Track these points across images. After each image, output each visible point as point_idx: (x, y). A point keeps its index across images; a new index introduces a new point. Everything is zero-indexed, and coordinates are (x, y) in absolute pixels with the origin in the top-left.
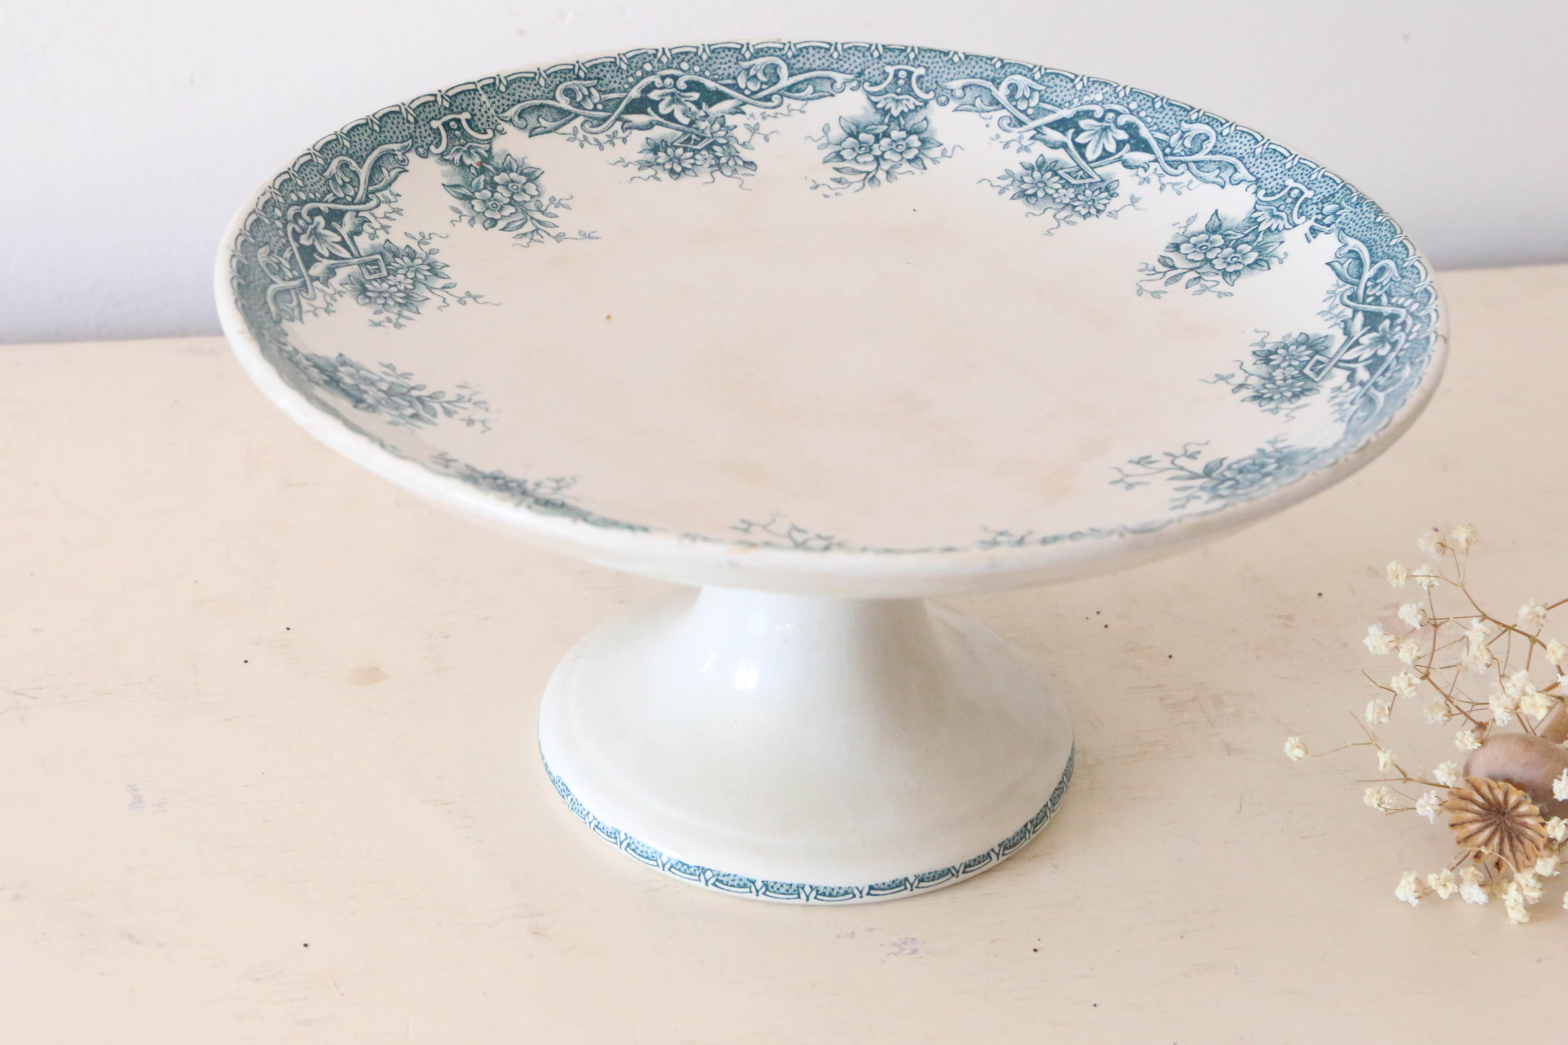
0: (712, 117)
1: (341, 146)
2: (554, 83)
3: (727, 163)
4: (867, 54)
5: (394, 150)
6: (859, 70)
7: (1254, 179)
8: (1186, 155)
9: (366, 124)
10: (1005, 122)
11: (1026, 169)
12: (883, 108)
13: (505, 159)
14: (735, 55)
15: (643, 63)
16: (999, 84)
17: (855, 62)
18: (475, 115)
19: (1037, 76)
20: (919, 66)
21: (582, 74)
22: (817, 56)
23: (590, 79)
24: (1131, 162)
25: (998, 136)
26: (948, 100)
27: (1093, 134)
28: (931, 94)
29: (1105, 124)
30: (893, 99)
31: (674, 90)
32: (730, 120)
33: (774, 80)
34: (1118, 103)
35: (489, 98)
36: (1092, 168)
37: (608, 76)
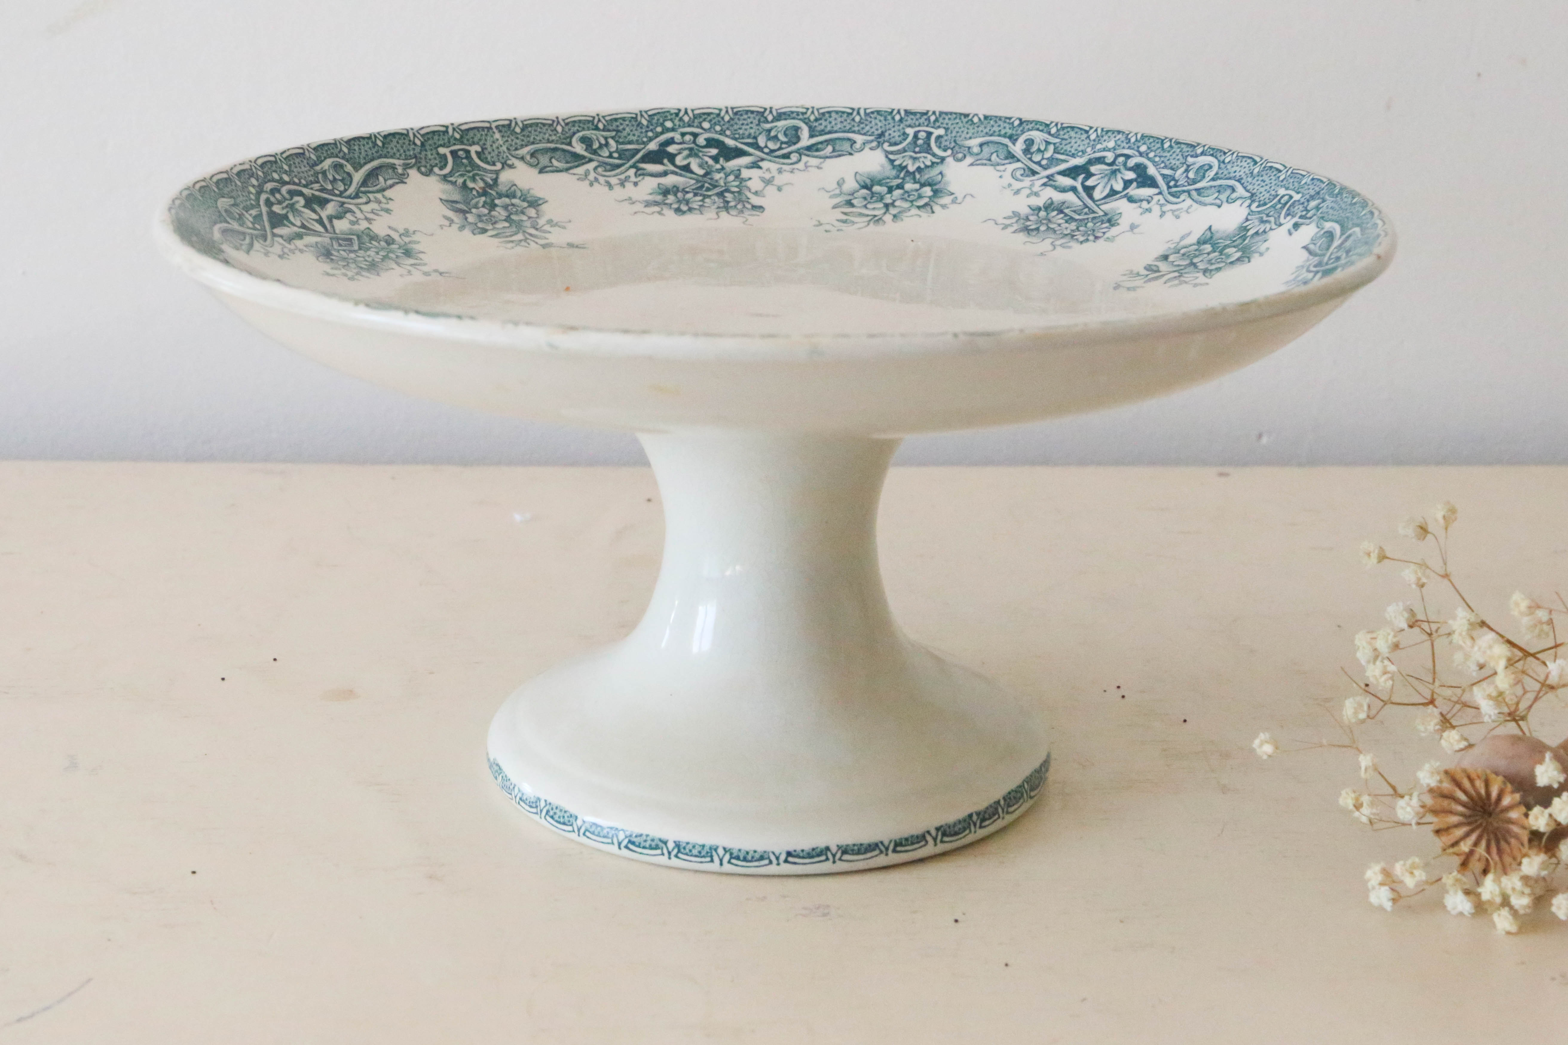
0: (728, 170)
1: (338, 150)
2: (572, 131)
3: (735, 206)
4: (889, 117)
5: (395, 164)
6: (880, 132)
7: (1248, 195)
8: (1189, 185)
9: (370, 139)
10: (1018, 174)
11: (1033, 210)
12: (900, 165)
13: (510, 188)
14: (757, 118)
15: (664, 121)
16: (1016, 140)
17: (878, 124)
18: (486, 149)
19: (1053, 131)
20: (939, 127)
21: (601, 126)
22: (839, 120)
23: (609, 131)
24: (1136, 198)
25: (1010, 185)
26: (965, 156)
27: (1102, 177)
28: (949, 152)
29: (1115, 167)
30: (911, 157)
31: (692, 145)
32: (745, 173)
33: (794, 140)
34: (1129, 148)
35: (503, 136)
36: (1098, 206)
37: (628, 129)
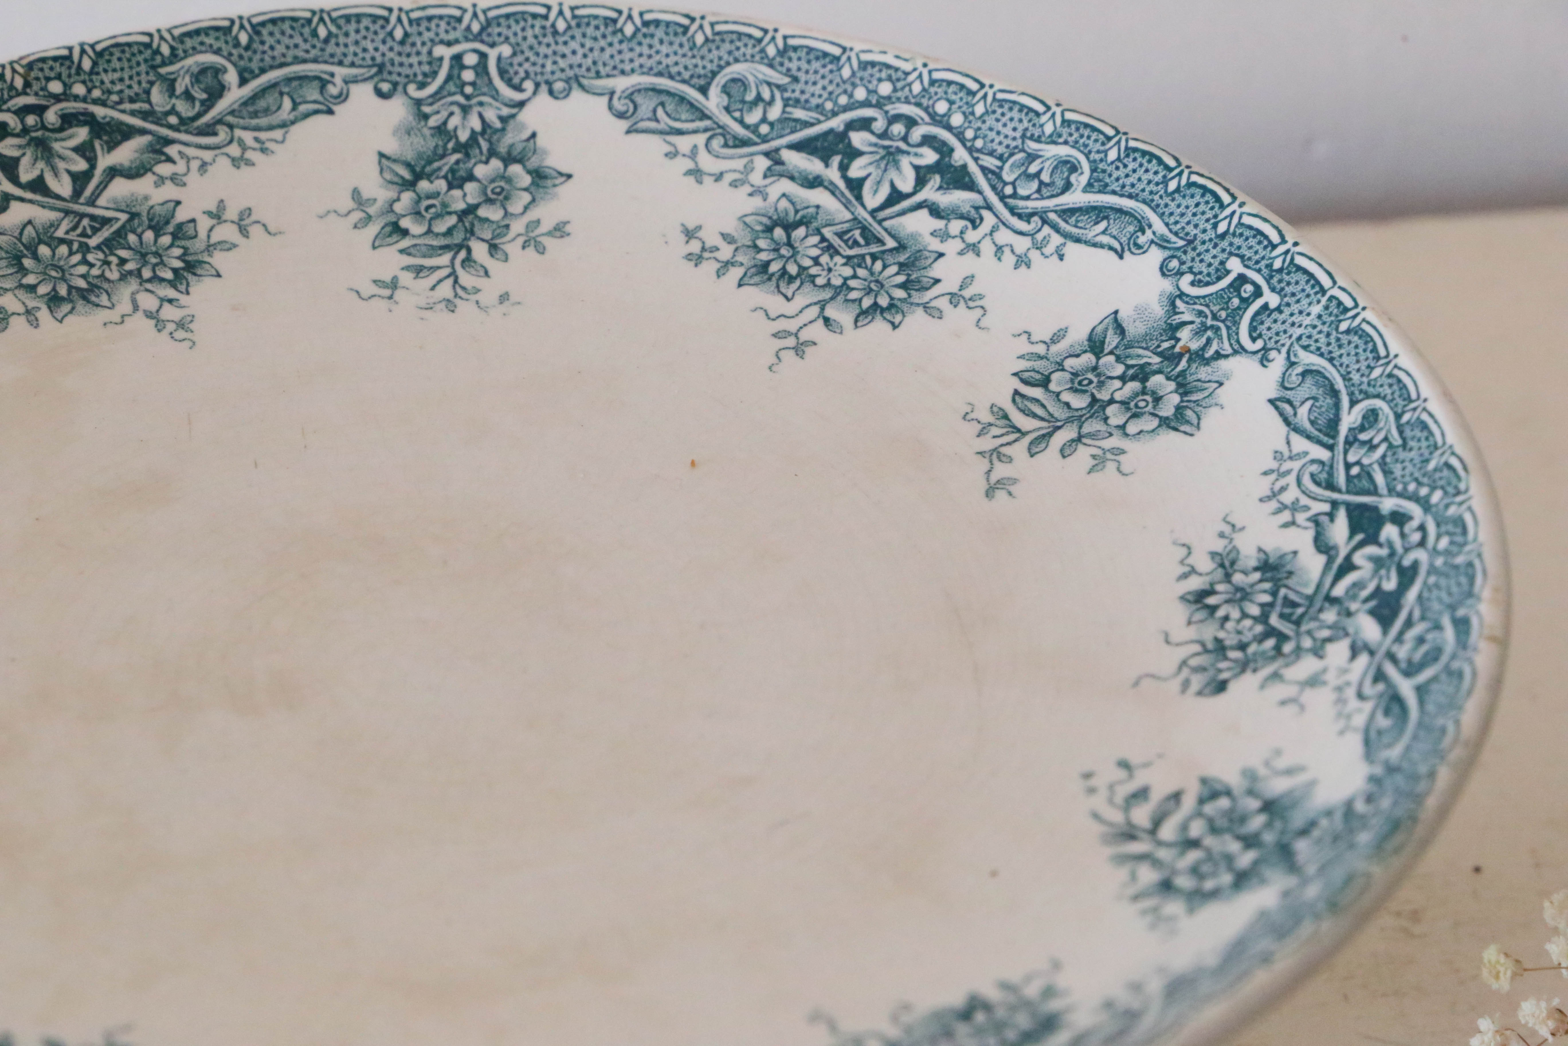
0: (1347, 623)
1: (1102, 148)
2: (1381, 390)
5: (1150, 226)
13: (1209, 381)
15: (1442, 487)
18: (1281, 312)
23: (1401, 432)
35: (1320, 317)
